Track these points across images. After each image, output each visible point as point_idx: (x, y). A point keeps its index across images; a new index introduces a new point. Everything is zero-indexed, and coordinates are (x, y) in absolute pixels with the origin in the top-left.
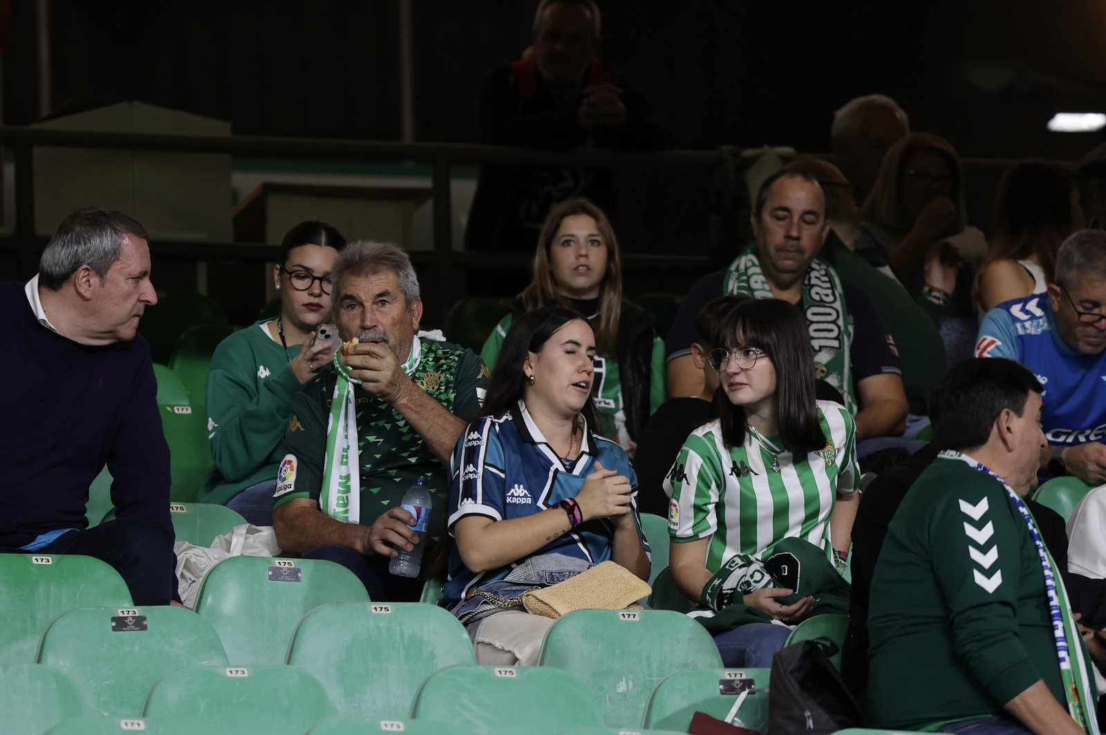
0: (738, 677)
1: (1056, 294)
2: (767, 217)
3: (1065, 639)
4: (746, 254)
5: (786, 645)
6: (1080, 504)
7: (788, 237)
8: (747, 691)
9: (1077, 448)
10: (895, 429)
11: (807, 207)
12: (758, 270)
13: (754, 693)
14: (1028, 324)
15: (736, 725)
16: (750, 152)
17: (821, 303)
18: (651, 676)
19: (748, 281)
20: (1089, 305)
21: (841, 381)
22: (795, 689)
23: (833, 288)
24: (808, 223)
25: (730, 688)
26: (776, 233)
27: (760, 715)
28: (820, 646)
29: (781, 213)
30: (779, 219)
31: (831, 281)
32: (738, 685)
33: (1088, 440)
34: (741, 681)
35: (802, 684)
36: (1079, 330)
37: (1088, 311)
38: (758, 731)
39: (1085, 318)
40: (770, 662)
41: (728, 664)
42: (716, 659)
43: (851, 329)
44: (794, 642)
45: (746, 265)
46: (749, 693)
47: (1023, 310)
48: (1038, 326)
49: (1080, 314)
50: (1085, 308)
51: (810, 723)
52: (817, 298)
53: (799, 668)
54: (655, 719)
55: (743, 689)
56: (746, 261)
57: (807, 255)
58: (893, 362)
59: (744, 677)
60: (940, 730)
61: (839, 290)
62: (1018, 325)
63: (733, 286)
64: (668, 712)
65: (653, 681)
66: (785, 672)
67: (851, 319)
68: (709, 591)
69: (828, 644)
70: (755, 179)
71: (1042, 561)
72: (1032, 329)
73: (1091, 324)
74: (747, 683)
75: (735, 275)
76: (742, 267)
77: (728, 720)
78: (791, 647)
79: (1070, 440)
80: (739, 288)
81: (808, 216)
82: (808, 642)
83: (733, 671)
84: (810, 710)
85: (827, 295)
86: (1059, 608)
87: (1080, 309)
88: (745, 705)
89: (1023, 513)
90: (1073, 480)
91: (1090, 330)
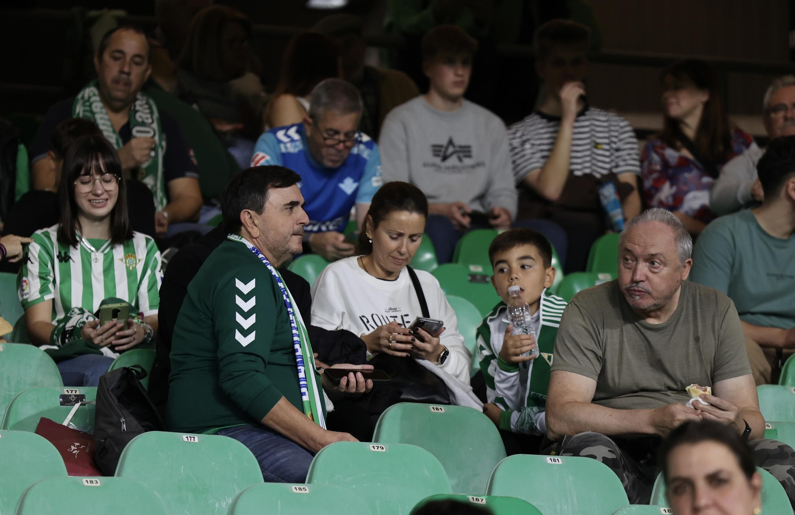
0: (74, 393)
1: (309, 124)
2: (107, 57)
3: (305, 379)
4: (89, 87)
5: (109, 371)
6: (321, 275)
7: (121, 72)
8: (80, 403)
9: (320, 235)
10: (193, 218)
11: (136, 52)
12: (98, 98)
13: (85, 405)
14: (289, 145)
15: (71, 427)
16: (93, 13)
17: (143, 124)
18: (10, 391)
19: (90, 106)
20: (331, 133)
21: (156, 180)
22: (115, 402)
23: (152, 113)
24: (137, 64)
25: (66, 401)
26: (112, 70)
27: (88, 421)
28: (134, 371)
29: (117, 55)
30: (116, 59)
31: (150, 108)
32: (73, 399)
33: (328, 230)
34: (75, 396)
35: (120, 399)
36: (324, 151)
37: (331, 137)
38: (86, 432)
39: (329, 142)
40: (98, 383)
41: (66, 384)
42: (58, 380)
43: (164, 144)
44: (115, 368)
45: (89, 94)
46: (80, 405)
47: (286, 135)
48: (296, 147)
49: (325, 139)
50: (329, 135)
51: (124, 426)
52: (140, 120)
53: (118, 387)
54: (11, 422)
55: (77, 402)
56: (90, 92)
57: (134, 87)
58: (193, 168)
59: (78, 393)
60: (216, 433)
61: (156, 115)
62: (282, 146)
63: (79, 110)
64: (22, 417)
65: (11, 395)
66: (108, 390)
67: (164, 136)
68: (56, 332)
69: (139, 370)
70: (97, 33)
71: (291, 323)
72: (292, 149)
73: (332, 146)
74: (80, 398)
75: (81, 102)
76: (86, 96)
77: (65, 423)
78: (113, 372)
79: (316, 228)
80: (84, 111)
81: (136, 59)
82: (125, 368)
83: (69, 388)
84: (125, 418)
85: (147, 118)
86: (302, 357)
87: (326, 135)
88: (78, 413)
89: (281, 287)
90: (317, 258)
91: (332, 151)
